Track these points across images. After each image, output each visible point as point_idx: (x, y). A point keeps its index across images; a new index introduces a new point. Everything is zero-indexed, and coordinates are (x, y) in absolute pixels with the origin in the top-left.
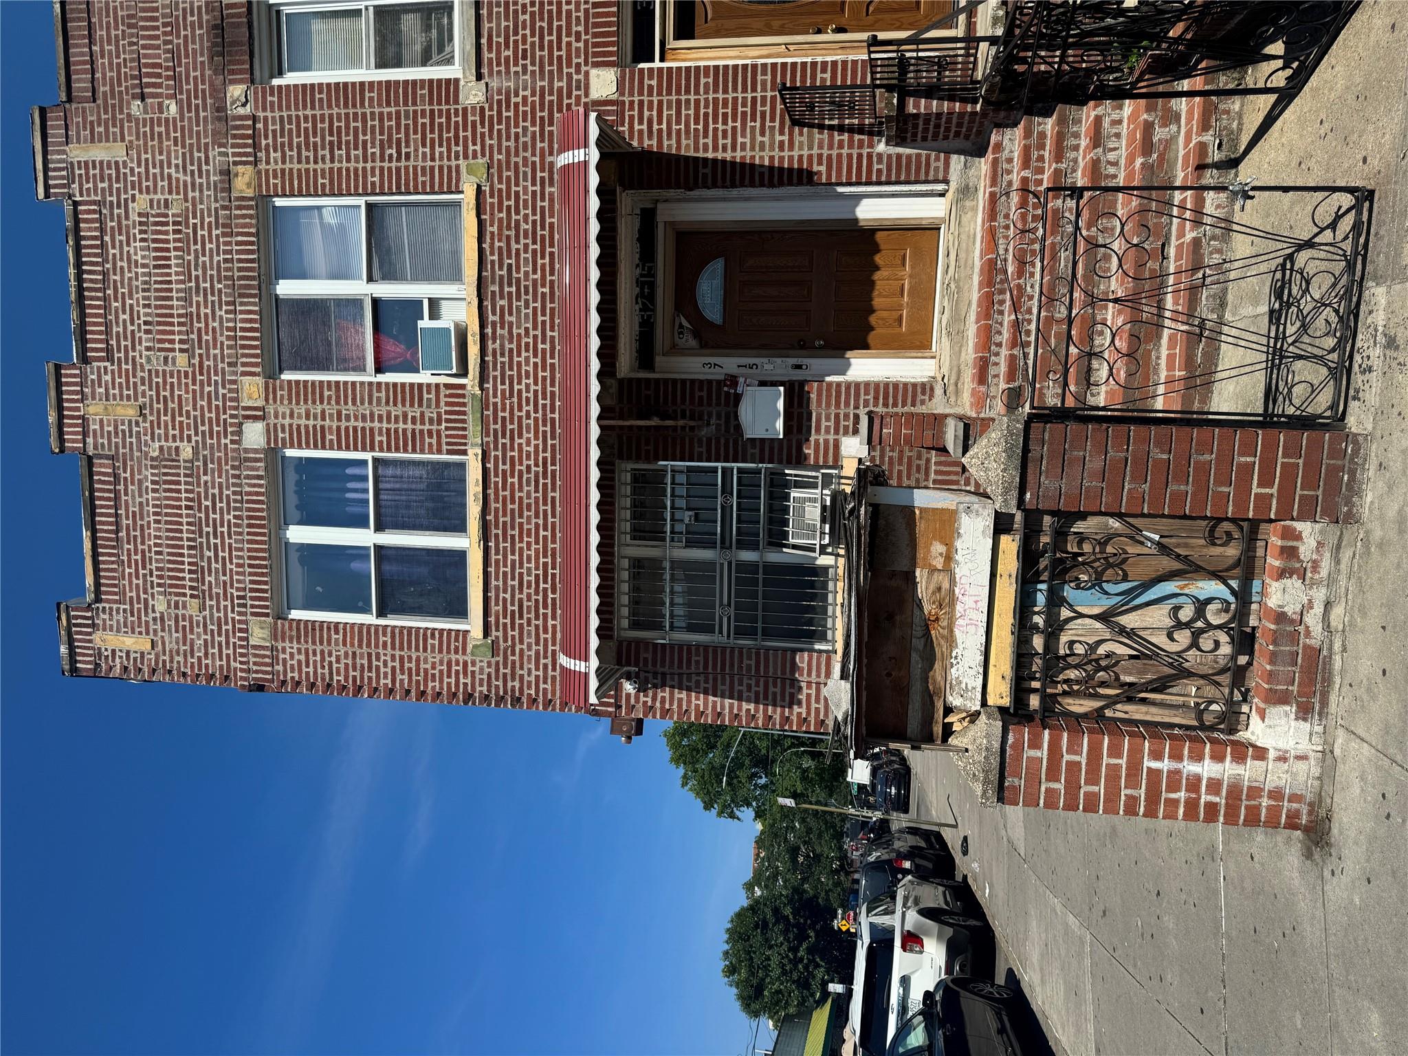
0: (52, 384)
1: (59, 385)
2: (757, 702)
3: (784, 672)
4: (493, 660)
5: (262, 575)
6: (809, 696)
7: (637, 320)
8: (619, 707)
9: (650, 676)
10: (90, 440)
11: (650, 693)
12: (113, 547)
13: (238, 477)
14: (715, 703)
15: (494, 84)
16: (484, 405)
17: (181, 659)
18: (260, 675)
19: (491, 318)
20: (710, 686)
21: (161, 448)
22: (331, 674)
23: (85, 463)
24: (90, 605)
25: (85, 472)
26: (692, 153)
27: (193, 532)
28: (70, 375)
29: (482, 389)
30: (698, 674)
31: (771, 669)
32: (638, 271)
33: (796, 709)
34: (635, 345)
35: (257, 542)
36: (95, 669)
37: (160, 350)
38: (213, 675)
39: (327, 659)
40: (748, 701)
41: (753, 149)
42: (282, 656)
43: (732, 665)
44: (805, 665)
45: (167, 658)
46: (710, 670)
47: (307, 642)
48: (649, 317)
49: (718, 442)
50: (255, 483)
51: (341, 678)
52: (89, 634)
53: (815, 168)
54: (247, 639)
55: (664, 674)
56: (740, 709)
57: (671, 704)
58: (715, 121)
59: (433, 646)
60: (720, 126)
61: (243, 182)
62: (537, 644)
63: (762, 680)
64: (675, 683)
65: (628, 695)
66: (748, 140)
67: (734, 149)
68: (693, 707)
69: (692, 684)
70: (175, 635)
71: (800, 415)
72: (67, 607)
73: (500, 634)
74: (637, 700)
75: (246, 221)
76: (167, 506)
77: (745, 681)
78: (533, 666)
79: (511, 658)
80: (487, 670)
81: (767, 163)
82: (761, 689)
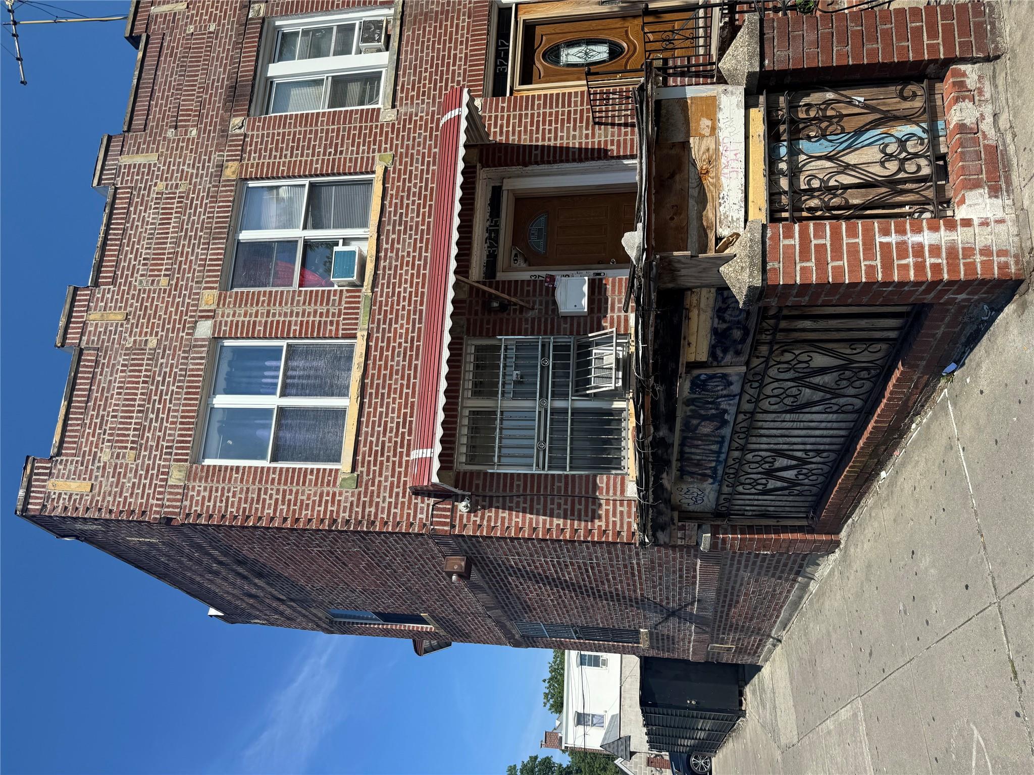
0: (69, 300)
1: (73, 300)
2: (565, 518)
3: (587, 492)
4: (356, 491)
5: (189, 429)
6: (607, 511)
7: (485, 253)
8: (453, 526)
9: (480, 499)
10: (85, 338)
11: (479, 513)
12: (81, 413)
13: (187, 358)
14: (531, 519)
15: (402, 110)
16: (373, 302)
17: (111, 499)
18: (171, 510)
19: (385, 246)
20: (527, 505)
21: (135, 341)
22: (227, 506)
23: (77, 353)
24: (52, 457)
25: (75, 359)
26: (528, 143)
27: (144, 400)
28: (83, 295)
29: (373, 292)
30: (518, 496)
31: (577, 490)
32: (488, 223)
33: (597, 523)
34: (483, 269)
35: (190, 405)
36: (42, 510)
37: (150, 276)
38: (133, 511)
39: (226, 494)
40: (558, 517)
41: (568, 138)
42: (191, 493)
43: (546, 488)
44: (604, 485)
45: (100, 498)
46: (528, 492)
47: (212, 481)
48: (494, 251)
49: (540, 321)
50: (197, 364)
51: (234, 510)
52: (45, 481)
53: (609, 147)
54: (166, 480)
55: (491, 497)
56: (551, 524)
57: (496, 522)
58: (544, 124)
59: (311, 480)
60: (547, 127)
61: (231, 171)
62: (393, 476)
63: (570, 499)
64: (500, 505)
65: (461, 516)
66: (565, 134)
67: (556, 139)
68: (513, 524)
69: (514, 505)
70: (111, 479)
71: (600, 301)
72: (34, 459)
73: (365, 469)
74: (469, 519)
75: (227, 195)
76: (129, 382)
77: (556, 501)
78: (387, 495)
79: (370, 488)
80: (351, 499)
81: (577, 146)
82: (569, 507)
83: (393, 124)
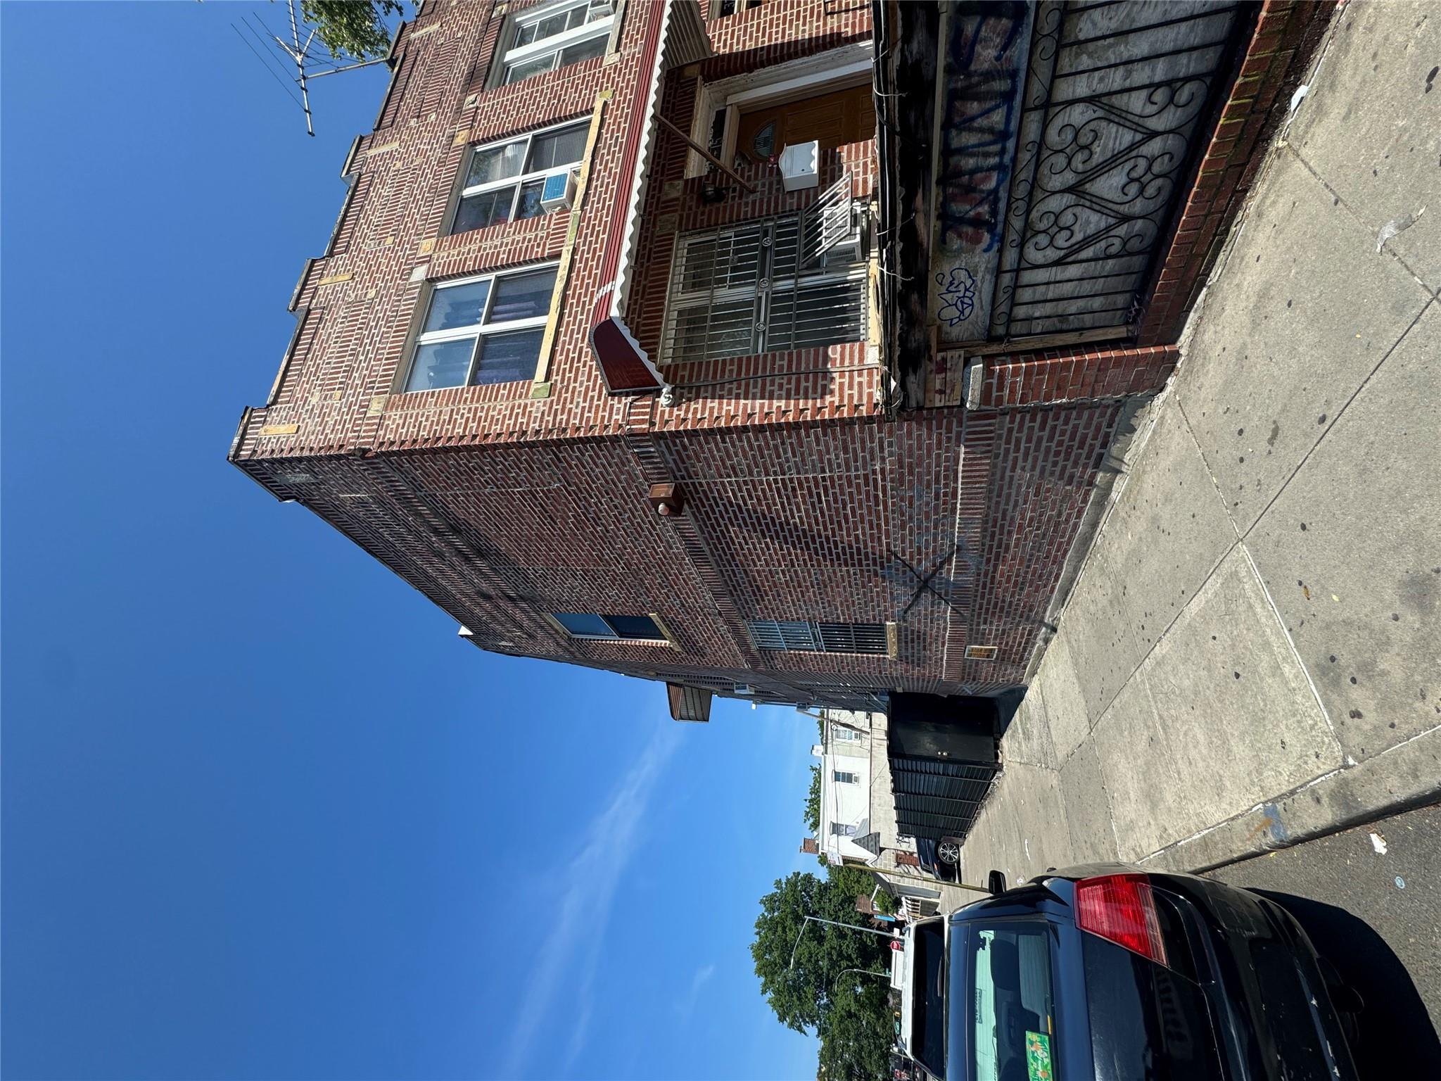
0: (306, 271)
1: (310, 270)
2: (788, 398)
3: (816, 365)
4: (549, 400)
5: (393, 363)
6: (841, 385)
8: (652, 424)
9: (685, 391)
10: (314, 301)
11: (684, 406)
12: (300, 364)
13: (400, 300)
14: (746, 405)
15: (625, 52)
16: (582, 219)
17: (313, 437)
18: (366, 440)
19: (598, 167)
20: (742, 391)
21: (356, 296)
22: (419, 431)
23: (305, 314)
24: (268, 406)
25: (303, 319)
26: (753, 48)
27: (357, 344)
28: (319, 266)
29: (582, 210)
30: (731, 382)
31: (803, 365)
33: (828, 398)
35: (397, 342)
36: (251, 455)
37: (378, 239)
38: (332, 446)
39: (420, 419)
40: (780, 398)
41: (797, 33)
42: (386, 423)
43: (764, 368)
44: (838, 356)
45: (304, 438)
46: (743, 375)
47: (408, 408)
49: (761, 203)
50: (408, 305)
51: (425, 433)
52: (258, 428)
54: (366, 412)
55: (699, 388)
56: (770, 407)
57: (703, 413)
58: (771, 29)
59: (503, 395)
60: (774, 30)
61: (460, 140)
63: (794, 377)
64: (709, 394)
65: (663, 412)
66: (793, 31)
67: (783, 37)
68: (724, 413)
69: (725, 393)
70: (316, 420)
71: (833, 170)
72: (253, 410)
73: (559, 378)
74: (671, 413)
75: (455, 158)
76: (346, 332)
77: (777, 381)
78: (581, 400)
79: (564, 395)
80: (542, 409)
81: (807, 37)
82: (793, 386)
83: (616, 66)
